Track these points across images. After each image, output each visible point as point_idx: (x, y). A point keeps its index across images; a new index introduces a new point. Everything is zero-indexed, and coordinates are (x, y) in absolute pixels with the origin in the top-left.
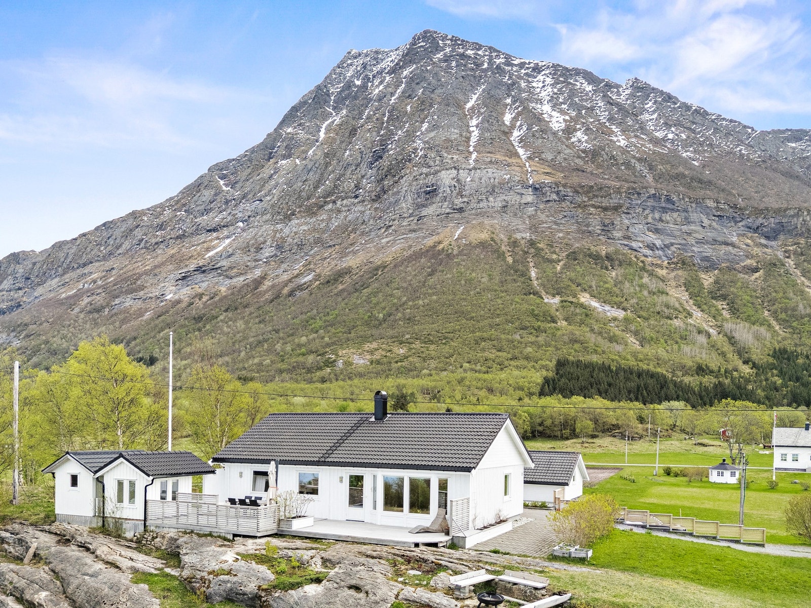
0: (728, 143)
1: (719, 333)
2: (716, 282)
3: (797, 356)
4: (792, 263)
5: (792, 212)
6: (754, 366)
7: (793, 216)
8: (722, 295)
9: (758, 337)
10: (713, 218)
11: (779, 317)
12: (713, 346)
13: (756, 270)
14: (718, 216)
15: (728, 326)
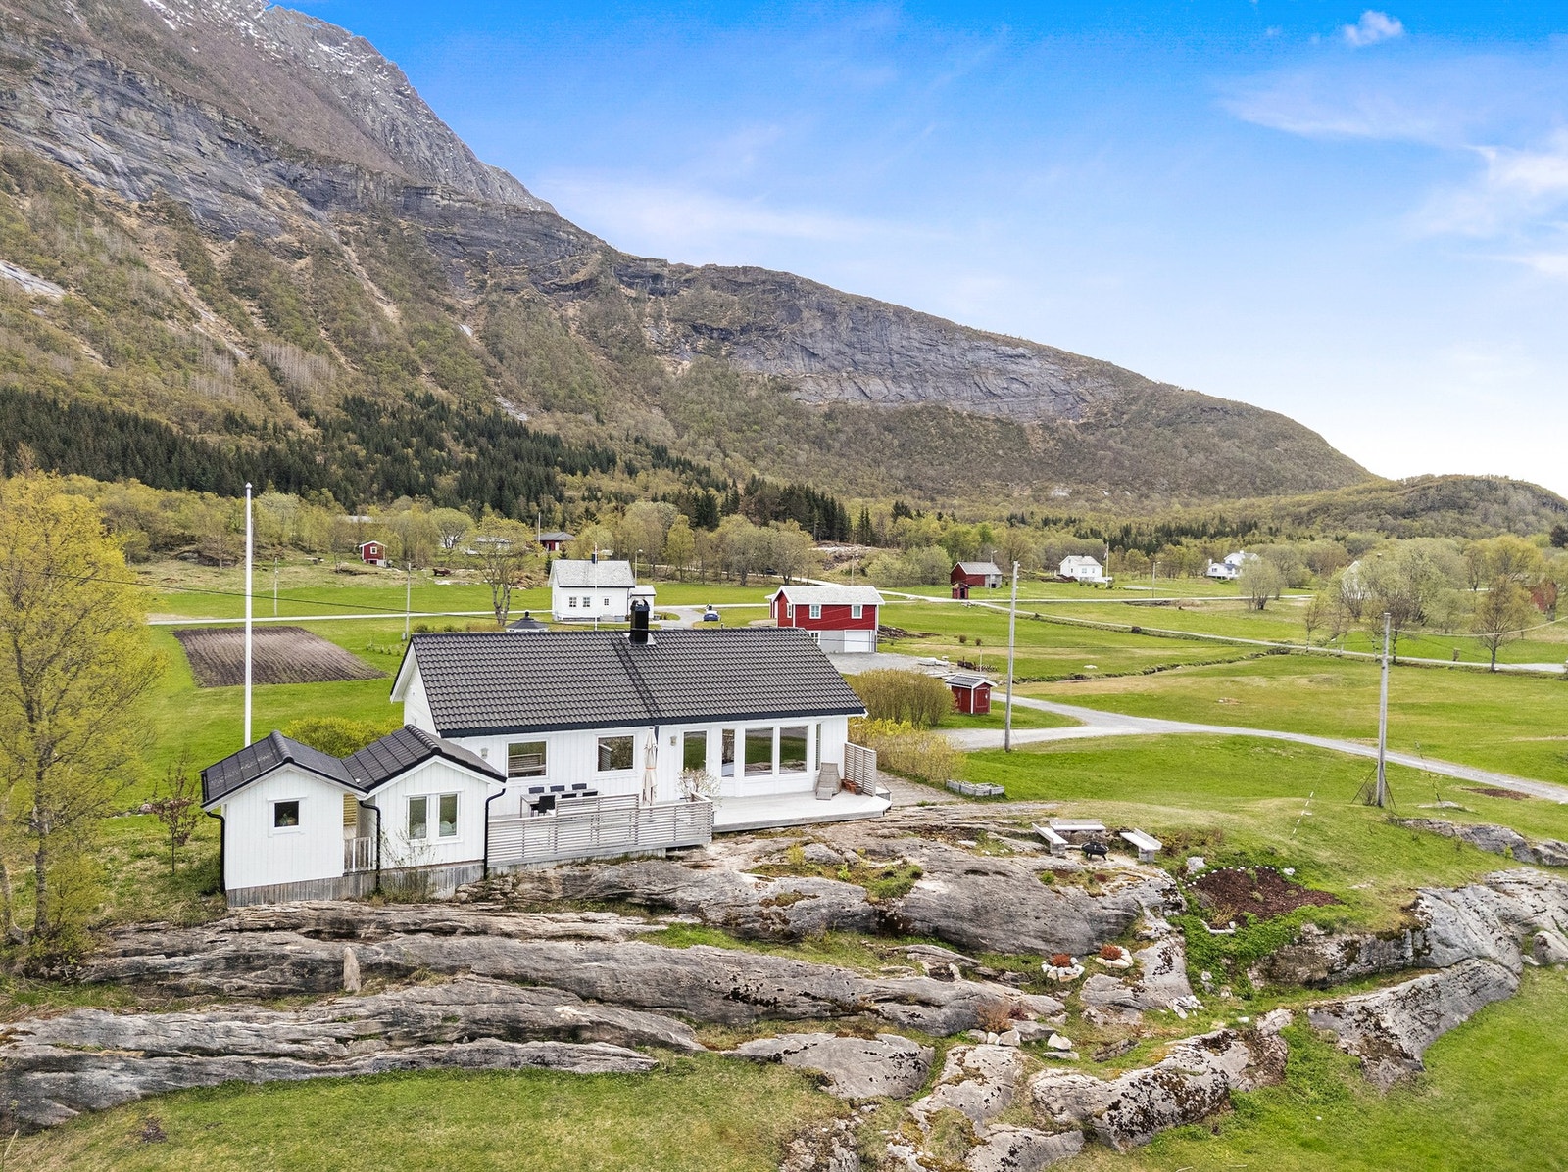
0: (225, 8)
1: (251, 358)
2: (235, 262)
3: (379, 412)
4: (353, 255)
5: (347, 169)
6: (318, 423)
7: (349, 176)
8: (247, 289)
9: (316, 374)
10: (219, 142)
11: (344, 343)
12: (244, 380)
13: (299, 255)
14: (227, 141)
15: (268, 347)
